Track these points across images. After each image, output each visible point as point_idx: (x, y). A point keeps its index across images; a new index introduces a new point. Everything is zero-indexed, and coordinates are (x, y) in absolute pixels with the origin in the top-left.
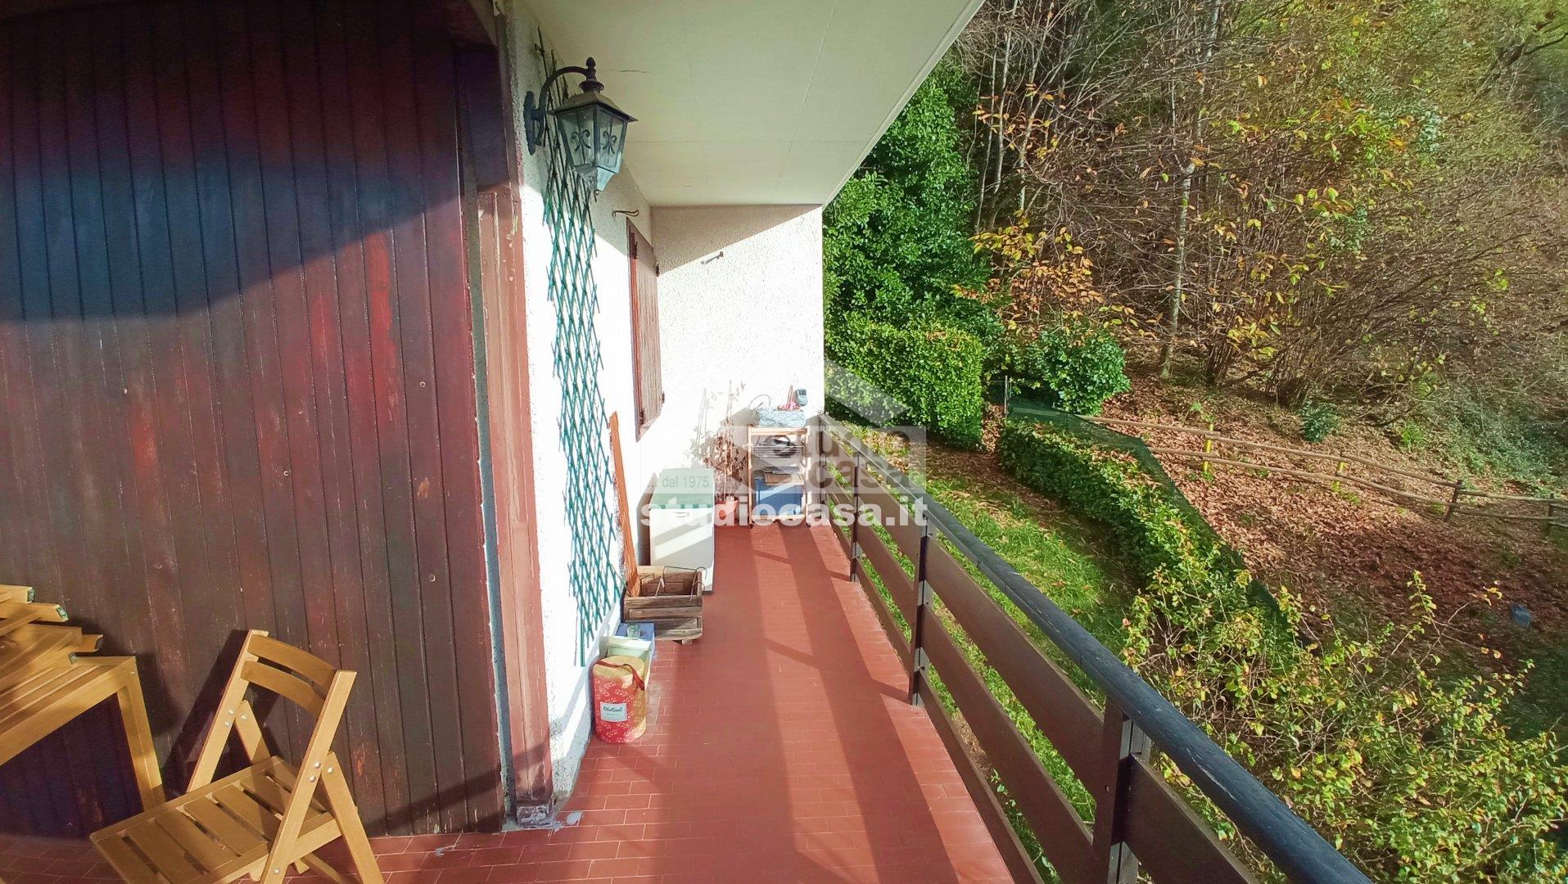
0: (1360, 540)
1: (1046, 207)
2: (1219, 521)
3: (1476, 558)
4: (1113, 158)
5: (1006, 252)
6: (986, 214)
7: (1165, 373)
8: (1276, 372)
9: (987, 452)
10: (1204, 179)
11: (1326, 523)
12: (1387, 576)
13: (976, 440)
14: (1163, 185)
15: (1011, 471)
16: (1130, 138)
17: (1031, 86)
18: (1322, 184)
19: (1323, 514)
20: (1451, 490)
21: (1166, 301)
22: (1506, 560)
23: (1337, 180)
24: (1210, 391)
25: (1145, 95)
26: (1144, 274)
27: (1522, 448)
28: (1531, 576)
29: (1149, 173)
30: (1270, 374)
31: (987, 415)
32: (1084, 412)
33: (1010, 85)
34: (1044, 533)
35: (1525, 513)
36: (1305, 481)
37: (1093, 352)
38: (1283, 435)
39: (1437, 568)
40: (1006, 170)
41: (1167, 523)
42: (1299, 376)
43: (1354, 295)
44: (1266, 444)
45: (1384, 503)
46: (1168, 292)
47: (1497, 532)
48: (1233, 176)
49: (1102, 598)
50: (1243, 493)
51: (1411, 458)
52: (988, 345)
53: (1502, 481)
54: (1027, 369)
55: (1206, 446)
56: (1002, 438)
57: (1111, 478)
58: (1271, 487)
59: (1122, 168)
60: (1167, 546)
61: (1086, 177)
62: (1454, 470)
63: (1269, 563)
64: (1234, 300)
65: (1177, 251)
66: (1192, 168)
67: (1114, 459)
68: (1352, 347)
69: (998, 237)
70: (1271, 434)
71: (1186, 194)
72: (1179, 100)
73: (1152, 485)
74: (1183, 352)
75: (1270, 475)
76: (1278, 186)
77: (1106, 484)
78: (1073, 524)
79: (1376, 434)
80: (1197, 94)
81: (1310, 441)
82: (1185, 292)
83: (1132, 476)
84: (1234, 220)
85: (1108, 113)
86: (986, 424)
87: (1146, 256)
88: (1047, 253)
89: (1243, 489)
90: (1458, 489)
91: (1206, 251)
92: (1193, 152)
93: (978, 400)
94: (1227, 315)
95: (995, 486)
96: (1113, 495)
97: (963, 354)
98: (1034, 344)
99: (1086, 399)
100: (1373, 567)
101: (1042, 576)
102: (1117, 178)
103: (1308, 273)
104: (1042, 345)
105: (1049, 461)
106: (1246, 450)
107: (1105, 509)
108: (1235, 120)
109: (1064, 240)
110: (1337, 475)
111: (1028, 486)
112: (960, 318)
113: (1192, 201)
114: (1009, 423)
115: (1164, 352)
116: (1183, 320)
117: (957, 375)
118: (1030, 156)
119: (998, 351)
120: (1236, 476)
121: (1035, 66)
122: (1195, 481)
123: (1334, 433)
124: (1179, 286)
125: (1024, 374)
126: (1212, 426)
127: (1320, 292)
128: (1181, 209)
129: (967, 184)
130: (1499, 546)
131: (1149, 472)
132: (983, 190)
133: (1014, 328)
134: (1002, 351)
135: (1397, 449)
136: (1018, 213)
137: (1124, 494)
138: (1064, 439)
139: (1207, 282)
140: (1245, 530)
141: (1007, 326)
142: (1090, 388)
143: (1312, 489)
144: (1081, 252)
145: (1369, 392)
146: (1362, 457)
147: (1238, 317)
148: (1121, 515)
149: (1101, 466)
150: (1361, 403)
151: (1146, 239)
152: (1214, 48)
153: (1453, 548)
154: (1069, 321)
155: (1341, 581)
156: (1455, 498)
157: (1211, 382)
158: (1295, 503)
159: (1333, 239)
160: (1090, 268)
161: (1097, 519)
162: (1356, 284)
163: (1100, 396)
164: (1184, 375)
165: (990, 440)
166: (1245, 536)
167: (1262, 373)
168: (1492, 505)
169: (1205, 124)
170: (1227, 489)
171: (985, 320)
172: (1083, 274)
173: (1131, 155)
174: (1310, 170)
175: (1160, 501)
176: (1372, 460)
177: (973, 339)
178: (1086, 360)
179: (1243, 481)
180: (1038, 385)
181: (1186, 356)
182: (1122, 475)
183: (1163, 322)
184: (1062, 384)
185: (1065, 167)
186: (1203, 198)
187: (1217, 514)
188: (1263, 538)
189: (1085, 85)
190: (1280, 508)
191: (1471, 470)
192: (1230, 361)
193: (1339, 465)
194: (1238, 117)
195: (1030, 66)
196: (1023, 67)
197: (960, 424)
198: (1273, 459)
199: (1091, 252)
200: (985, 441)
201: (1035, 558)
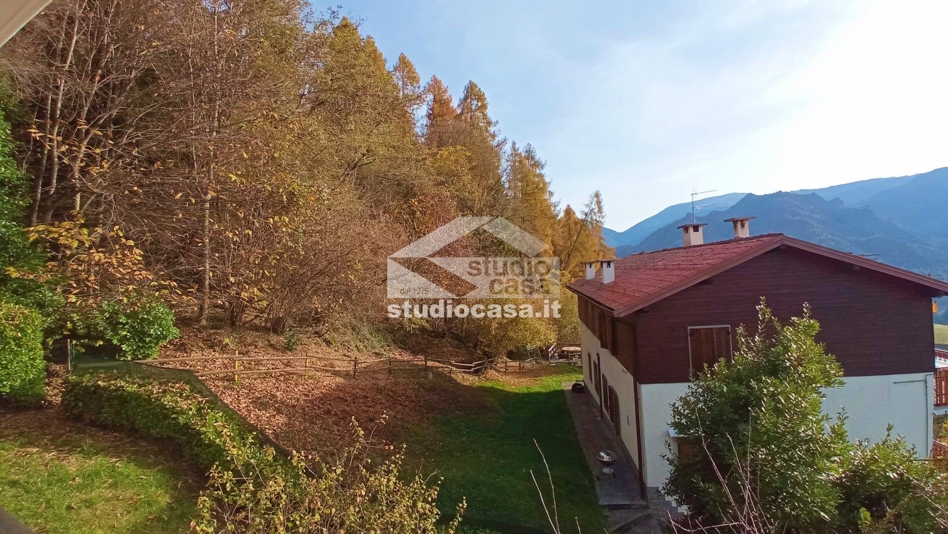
0: (321, 400)
1: (101, 209)
2: (249, 411)
3: (368, 393)
4: (154, 183)
5: (62, 241)
6: (43, 210)
7: (204, 322)
8: (269, 314)
9: (54, 406)
10: (217, 204)
11: (305, 395)
12: (336, 414)
13: (42, 397)
14: (191, 204)
15: (78, 418)
16: (166, 172)
17: (82, 121)
18: (280, 215)
19: (302, 390)
20: (353, 363)
21: (200, 276)
22: (379, 391)
23: (287, 213)
24: (234, 330)
25: (175, 148)
26: (182, 260)
27: (375, 337)
28: (388, 395)
29: (182, 196)
30: (266, 315)
31: (51, 374)
32: (145, 358)
33: (62, 116)
34: (116, 462)
35: (381, 366)
36: (292, 374)
37: (148, 313)
38: (277, 350)
39: (354, 403)
40: (60, 179)
41: (215, 424)
42: (281, 316)
43: (301, 272)
44: (268, 357)
45: (328, 376)
46: (201, 271)
47: (373, 378)
48: (234, 205)
49: (172, 497)
50: (260, 389)
51: (335, 351)
52: (49, 315)
53: (370, 354)
54: (89, 331)
55: (235, 365)
56: (69, 392)
57: (170, 404)
58: (274, 381)
59: (162, 190)
60: (217, 441)
61: (135, 193)
62: (353, 353)
63: (280, 428)
64: (242, 275)
65: (204, 245)
66: (209, 197)
67: (171, 389)
68: (304, 298)
69: (54, 229)
70: (271, 350)
71: (207, 212)
72: (198, 156)
73: (202, 401)
74: (215, 307)
75: (273, 374)
76: (259, 213)
77: (167, 409)
78: (141, 446)
79: (319, 341)
80: (209, 155)
81: (291, 350)
82: (212, 271)
83: (187, 398)
84: (237, 229)
85: (148, 153)
86: (51, 382)
87: (184, 248)
88: (103, 243)
89: (260, 387)
90: (356, 362)
91: (223, 246)
92: (210, 187)
93: (40, 363)
94: (239, 283)
95: (64, 434)
96: (173, 416)
97: (22, 326)
98: (95, 312)
99: (145, 347)
100: (328, 412)
101: (118, 500)
102: (159, 196)
103: (279, 260)
104: (102, 312)
105: (116, 402)
106: (258, 363)
107: (168, 427)
108: (233, 173)
109: (117, 234)
110: (306, 367)
111: (98, 426)
112: (18, 295)
113: (211, 216)
114: (73, 378)
115: (201, 309)
116: (211, 287)
117: (16, 345)
118: (83, 172)
119: (59, 320)
120: (255, 379)
121: (86, 109)
122: (231, 389)
123: (301, 344)
124: (208, 267)
125: (87, 336)
126: (237, 352)
127: (285, 269)
128: (205, 221)
129: (23, 184)
130: (375, 385)
131: (199, 392)
132: (40, 191)
133: (74, 300)
134: (63, 319)
135: (329, 347)
136: (74, 212)
137: (182, 412)
138: (128, 382)
139: (225, 265)
140: (264, 412)
141: (67, 298)
142: (148, 339)
143: (295, 377)
144: (133, 245)
145: (314, 320)
146: (315, 355)
147: (245, 285)
148: (181, 429)
149: (162, 396)
150: (311, 326)
151: (182, 237)
152: (217, 131)
153: (358, 390)
154: (126, 293)
155: (316, 425)
156: (355, 366)
157: (233, 324)
158: (288, 387)
159: (289, 243)
160: (140, 255)
161: (162, 437)
162: (302, 266)
163: (157, 344)
164: (216, 322)
165: (56, 395)
166: (265, 415)
167: (262, 315)
168: (369, 366)
169: (215, 174)
170: (251, 389)
171: (44, 296)
172: (136, 259)
173: (168, 183)
174: (274, 206)
175: (209, 410)
176: (320, 355)
177: (32, 312)
178: (143, 319)
179: (259, 381)
180: (102, 343)
181: (216, 309)
182: (179, 399)
183: (198, 290)
184: (123, 339)
185: (116, 183)
186: (218, 215)
187: (247, 406)
188: (275, 413)
189: (129, 131)
190: (281, 392)
191: (358, 351)
192: (243, 311)
193: (306, 360)
194: (234, 173)
195: (81, 107)
196: (75, 107)
197: (22, 387)
198: (273, 365)
199: (140, 244)
200: (51, 396)
201: (110, 486)
